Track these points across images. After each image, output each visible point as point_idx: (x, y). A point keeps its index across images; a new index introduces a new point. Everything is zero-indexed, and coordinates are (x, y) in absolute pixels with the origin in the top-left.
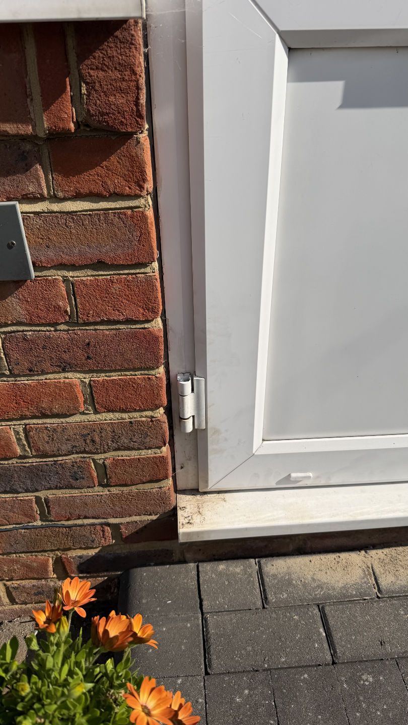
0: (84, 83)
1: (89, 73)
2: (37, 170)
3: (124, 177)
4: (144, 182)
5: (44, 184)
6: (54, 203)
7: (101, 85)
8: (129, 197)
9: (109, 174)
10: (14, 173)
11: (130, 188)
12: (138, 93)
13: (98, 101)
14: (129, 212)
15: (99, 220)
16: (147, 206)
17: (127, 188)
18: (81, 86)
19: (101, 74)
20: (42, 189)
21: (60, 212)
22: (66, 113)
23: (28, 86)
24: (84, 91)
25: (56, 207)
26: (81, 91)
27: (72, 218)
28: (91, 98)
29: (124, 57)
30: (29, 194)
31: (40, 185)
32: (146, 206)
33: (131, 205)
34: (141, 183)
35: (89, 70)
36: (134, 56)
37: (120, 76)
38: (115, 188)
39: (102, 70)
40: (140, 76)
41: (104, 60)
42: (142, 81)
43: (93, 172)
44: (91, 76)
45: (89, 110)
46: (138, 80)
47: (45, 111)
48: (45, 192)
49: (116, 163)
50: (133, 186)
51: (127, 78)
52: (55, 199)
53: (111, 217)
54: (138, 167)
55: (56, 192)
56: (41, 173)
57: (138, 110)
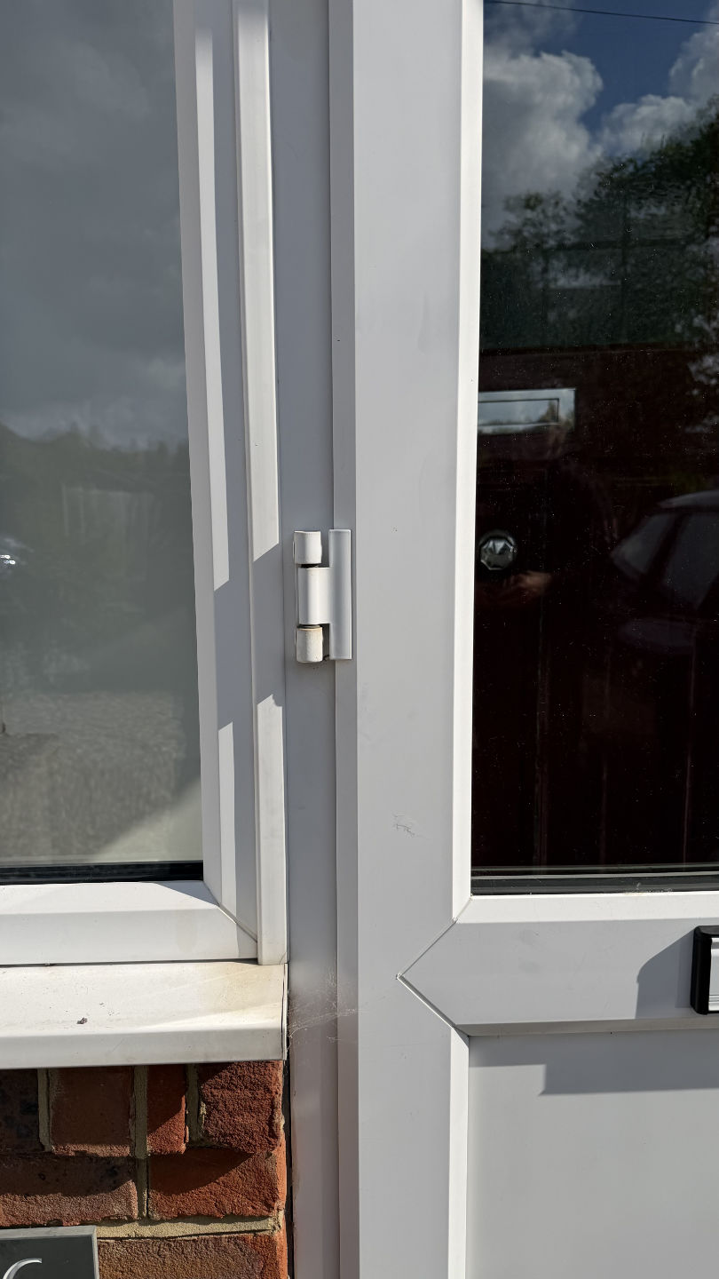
0: (204, 1102)
1: (211, 1093)
2: (128, 1189)
3: (247, 1195)
4: (274, 1201)
5: (135, 1204)
6: (146, 1225)
7: (225, 1105)
8: (252, 1218)
9: (226, 1191)
10: (98, 1191)
11: (253, 1208)
12: (273, 1113)
13: (220, 1122)
14: (251, 1236)
15: (207, 1247)
16: (277, 1227)
17: (250, 1208)
18: (199, 1106)
19: (227, 1094)
20: (131, 1211)
21: (153, 1238)
22: (176, 1134)
23: (132, 1106)
24: (203, 1110)
25: (147, 1231)
26: (199, 1111)
27: (168, 1244)
28: (212, 1118)
29: (257, 1076)
30: (113, 1216)
31: (129, 1205)
32: (274, 1228)
33: (253, 1228)
34: (271, 1202)
35: (213, 1090)
36: (271, 1075)
37: (250, 1095)
38: (233, 1208)
39: (228, 1089)
40: (277, 1093)
41: (231, 1079)
42: (279, 1099)
43: (203, 1189)
44: (214, 1096)
45: (207, 1131)
46: (274, 1098)
47: (149, 1133)
48: (136, 1214)
49: (237, 1178)
50: (259, 1205)
51: (259, 1097)
52: (147, 1220)
53: (224, 1243)
54: (267, 1184)
55: (150, 1213)
56: (134, 1191)
57: (271, 1130)
